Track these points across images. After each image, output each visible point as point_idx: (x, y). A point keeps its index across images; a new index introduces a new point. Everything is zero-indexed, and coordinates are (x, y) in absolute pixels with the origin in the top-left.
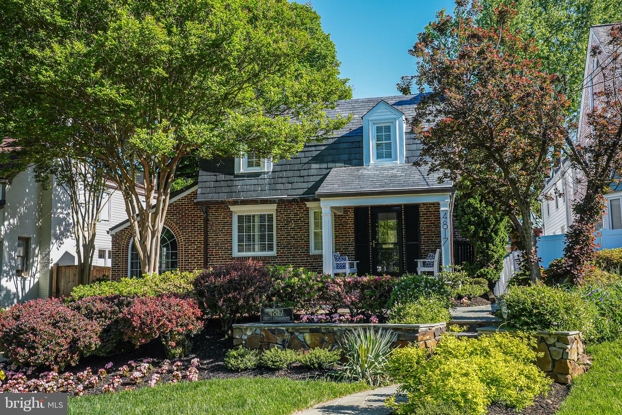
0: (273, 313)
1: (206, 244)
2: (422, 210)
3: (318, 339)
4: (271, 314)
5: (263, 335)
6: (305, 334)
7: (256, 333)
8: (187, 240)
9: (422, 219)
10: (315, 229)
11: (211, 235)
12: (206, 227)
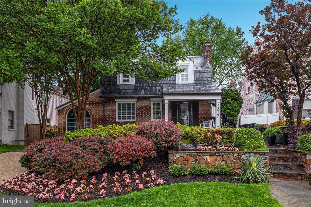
0: (186, 145)
1: (104, 116)
2: (200, 103)
3: (214, 159)
4: (185, 146)
5: (185, 157)
6: (207, 156)
7: (181, 156)
8: (95, 114)
9: (200, 107)
10: (153, 110)
11: (106, 112)
12: (104, 108)
